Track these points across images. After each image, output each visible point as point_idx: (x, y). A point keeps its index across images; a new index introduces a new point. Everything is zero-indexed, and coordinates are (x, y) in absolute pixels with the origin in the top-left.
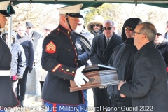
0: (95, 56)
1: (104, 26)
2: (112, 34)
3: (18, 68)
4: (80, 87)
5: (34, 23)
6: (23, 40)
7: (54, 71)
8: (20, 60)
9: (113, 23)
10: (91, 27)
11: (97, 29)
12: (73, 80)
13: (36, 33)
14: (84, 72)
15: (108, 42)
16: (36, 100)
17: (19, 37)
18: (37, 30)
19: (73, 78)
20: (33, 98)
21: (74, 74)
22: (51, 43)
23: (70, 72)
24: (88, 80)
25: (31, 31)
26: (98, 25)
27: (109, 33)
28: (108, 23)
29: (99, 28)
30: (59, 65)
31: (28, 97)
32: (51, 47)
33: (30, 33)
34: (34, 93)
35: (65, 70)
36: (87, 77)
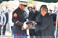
0: (30, 18)
1: (33, 8)
2: (35, 10)
3: (3, 22)
4: (25, 29)
5: (9, 7)
7: (16, 23)
8: (4, 19)
9: (36, 7)
10: (28, 8)
11: (30, 9)
12: (23, 26)
13: (10, 10)
14: (27, 23)
15: (34, 13)
16: (10, 33)
18: (10, 9)
20: (9, 32)
21: (23, 24)
22: (15, 13)
23: (22, 23)
24: (28, 26)
26: (31, 7)
27: (34, 10)
28: (34, 7)
29: (31, 8)
30: (18, 21)
31: (7, 32)
33: (7, 10)
34: (9, 30)
35: (20, 23)
36: (28, 25)
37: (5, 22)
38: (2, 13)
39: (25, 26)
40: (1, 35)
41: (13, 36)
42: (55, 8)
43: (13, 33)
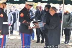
0: (36, 17)
2: (42, 10)
6: (13, 12)
8: (11, 19)
17: (11, 11)
19: (29, 25)
22: (22, 13)
23: (29, 23)
24: (34, 26)
25: (15, 9)
27: (41, 9)
30: (25, 21)
32: (22, 15)
34: (16, 30)
35: (27, 22)
36: (34, 24)
37: (12, 22)
38: (9, 13)
39: (32, 25)
40: (9, 35)
41: (20, 35)
42: (60, 7)
43: (20, 33)
